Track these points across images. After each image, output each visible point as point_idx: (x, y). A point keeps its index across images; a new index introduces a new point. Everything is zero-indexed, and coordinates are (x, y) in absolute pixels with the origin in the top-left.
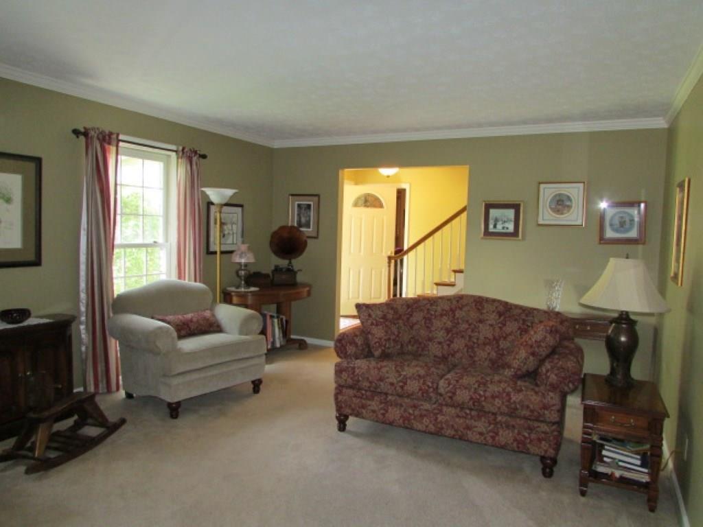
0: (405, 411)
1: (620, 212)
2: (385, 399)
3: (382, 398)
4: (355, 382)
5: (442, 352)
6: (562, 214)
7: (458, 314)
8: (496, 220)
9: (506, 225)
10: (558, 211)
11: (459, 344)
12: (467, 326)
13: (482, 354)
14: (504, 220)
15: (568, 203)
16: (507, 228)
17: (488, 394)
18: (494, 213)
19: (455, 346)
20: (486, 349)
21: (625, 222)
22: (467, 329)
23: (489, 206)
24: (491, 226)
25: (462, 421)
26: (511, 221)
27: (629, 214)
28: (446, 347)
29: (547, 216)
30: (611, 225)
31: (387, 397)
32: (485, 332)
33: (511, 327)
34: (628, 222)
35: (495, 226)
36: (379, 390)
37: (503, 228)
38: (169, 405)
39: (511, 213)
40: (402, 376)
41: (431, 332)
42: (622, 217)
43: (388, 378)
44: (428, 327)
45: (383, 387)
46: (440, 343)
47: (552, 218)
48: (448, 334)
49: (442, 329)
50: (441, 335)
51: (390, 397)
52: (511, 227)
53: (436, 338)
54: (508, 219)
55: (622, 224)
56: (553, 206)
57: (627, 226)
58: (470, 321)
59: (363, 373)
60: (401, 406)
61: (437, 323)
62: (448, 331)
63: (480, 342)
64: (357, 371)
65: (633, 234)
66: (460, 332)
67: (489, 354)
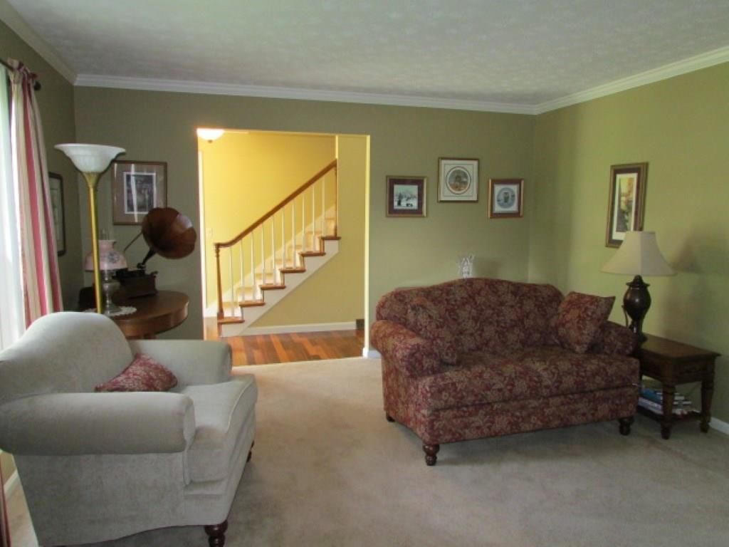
0: (513, 415)
1: (504, 189)
2: (492, 409)
3: (488, 410)
4: (458, 400)
5: (476, 344)
6: (460, 190)
7: (480, 300)
8: (400, 197)
9: (411, 202)
10: (456, 188)
11: (489, 331)
12: (491, 312)
13: (512, 337)
14: (407, 196)
15: (465, 180)
16: (412, 205)
17: (589, 374)
18: (398, 189)
19: (487, 335)
20: (515, 331)
21: (508, 197)
22: (493, 314)
23: (393, 181)
24: (396, 203)
25: (566, 407)
26: (415, 197)
27: (509, 189)
28: (478, 338)
29: (447, 193)
30: (498, 201)
31: (492, 407)
32: (509, 315)
33: (529, 305)
34: (510, 197)
35: (399, 203)
36: (485, 401)
37: (407, 205)
38: (208, 529)
39: (414, 189)
40: (507, 379)
41: (459, 324)
42: (506, 193)
43: (494, 384)
44: (454, 319)
45: (491, 396)
46: (472, 335)
47: (452, 194)
48: (476, 323)
49: (469, 319)
50: (469, 326)
51: (496, 406)
52: (414, 203)
53: (466, 330)
54: (412, 195)
55: (506, 200)
56: (453, 183)
57: (510, 201)
58: (493, 306)
59: (466, 387)
60: (508, 411)
61: (463, 314)
62: (476, 320)
63: (508, 325)
64: (459, 386)
65: (514, 208)
66: (487, 318)
67: (518, 335)
